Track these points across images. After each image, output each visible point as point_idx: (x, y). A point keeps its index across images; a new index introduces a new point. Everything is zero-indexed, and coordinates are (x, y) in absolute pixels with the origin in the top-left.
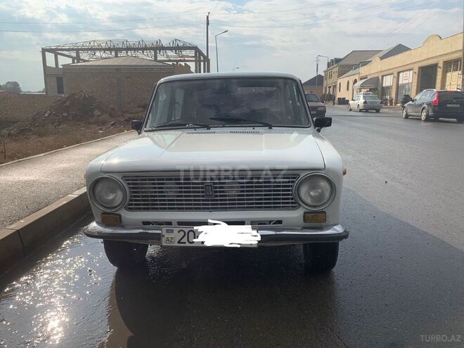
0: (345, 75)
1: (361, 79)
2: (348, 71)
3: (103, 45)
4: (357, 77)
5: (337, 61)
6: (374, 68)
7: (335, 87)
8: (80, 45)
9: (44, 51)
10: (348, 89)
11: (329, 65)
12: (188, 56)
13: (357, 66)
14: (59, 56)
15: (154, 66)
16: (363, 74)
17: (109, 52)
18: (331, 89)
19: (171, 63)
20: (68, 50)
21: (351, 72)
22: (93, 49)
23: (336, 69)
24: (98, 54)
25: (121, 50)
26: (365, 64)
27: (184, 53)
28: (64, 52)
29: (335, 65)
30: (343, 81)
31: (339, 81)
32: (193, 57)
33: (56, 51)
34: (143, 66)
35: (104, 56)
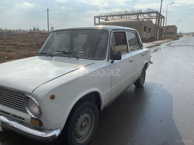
3: (117, 14)
8: (108, 14)
9: (95, 17)
12: (154, 16)
14: (100, 19)
15: (134, 21)
17: (125, 16)
19: (142, 20)
20: (104, 16)
22: (113, 16)
24: (115, 17)
25: (124, 15)
27: (152, 15)
28: (102, 18)
32: (155, 16)
33: (99, 17)
34: (129, 22)
35: (117, 18)
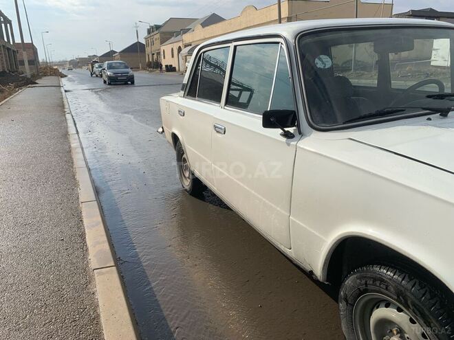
0: (167, 42)
1: (186, 46)
2: (170, 38)
4: (180, 44)
5: (158, 27)
6: (197, 36)
7: (159, 54)
10: (173, 57)
11: (149, 32)
13: (178, 34)
16: (187, 42)
18: (155, 56)
21: (173, 39)
23: (158, 36)
26: (186, 31)
29: (156, 32)
30: (167, 48)
31: (163, 48)
